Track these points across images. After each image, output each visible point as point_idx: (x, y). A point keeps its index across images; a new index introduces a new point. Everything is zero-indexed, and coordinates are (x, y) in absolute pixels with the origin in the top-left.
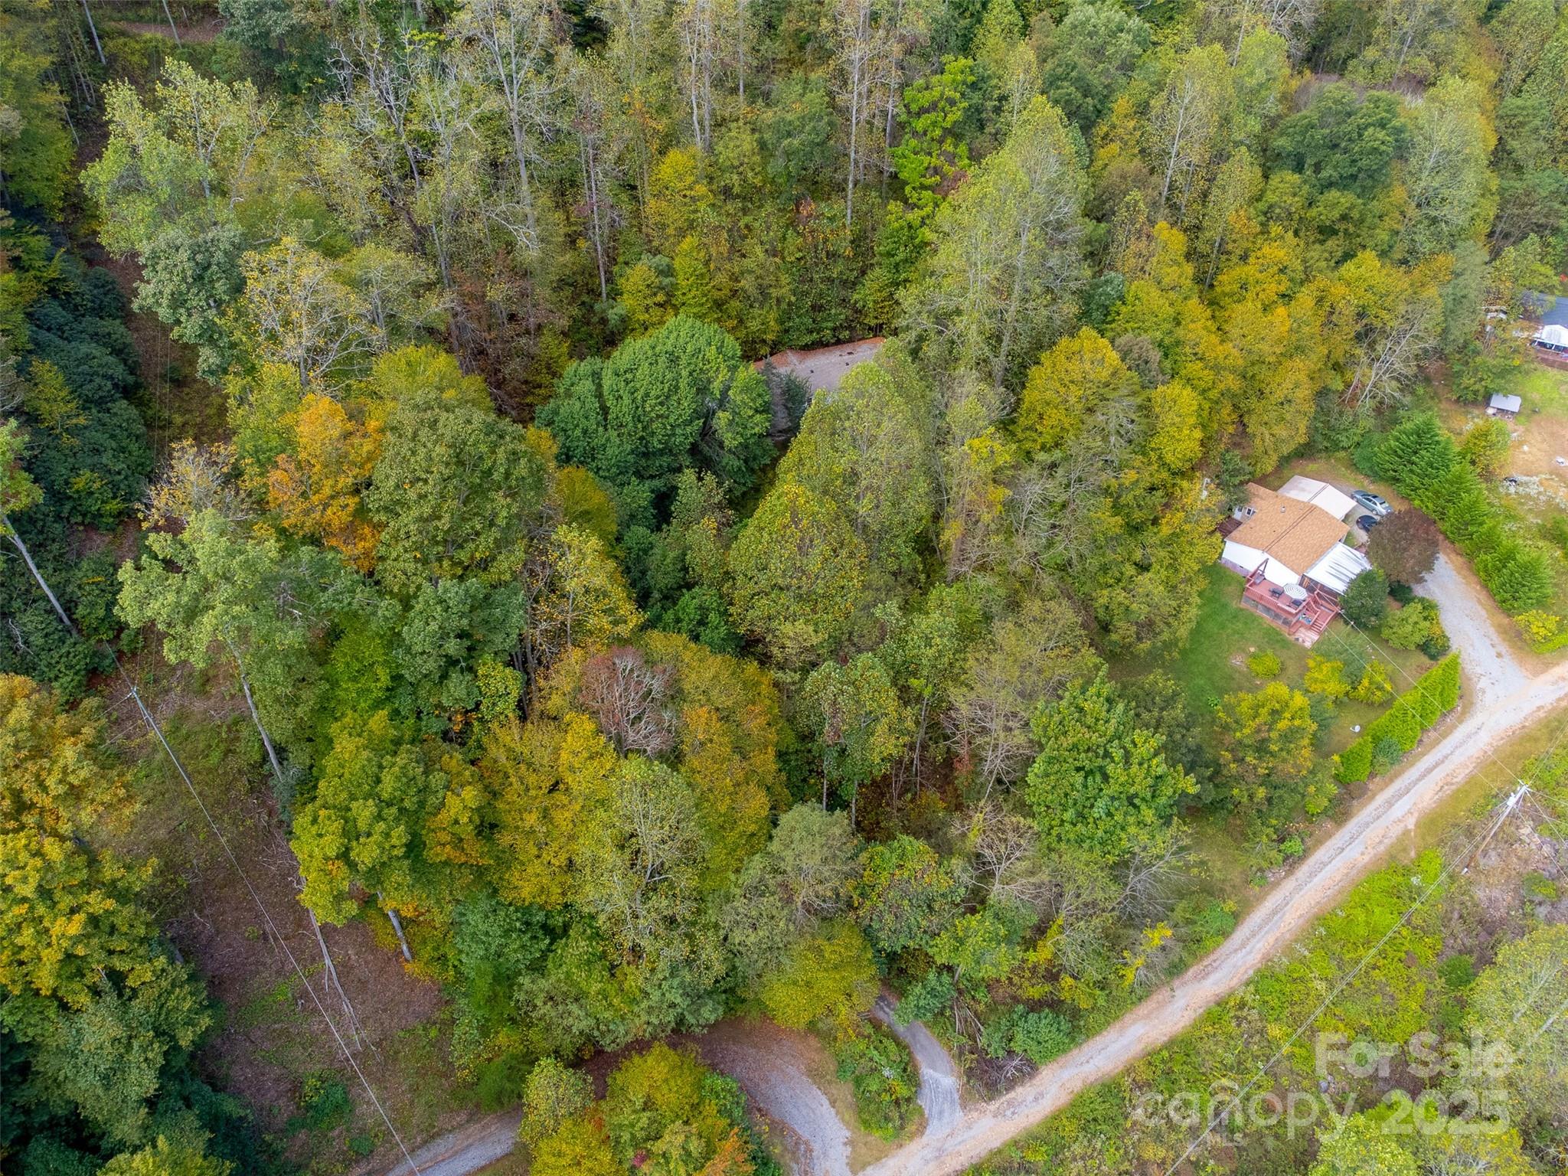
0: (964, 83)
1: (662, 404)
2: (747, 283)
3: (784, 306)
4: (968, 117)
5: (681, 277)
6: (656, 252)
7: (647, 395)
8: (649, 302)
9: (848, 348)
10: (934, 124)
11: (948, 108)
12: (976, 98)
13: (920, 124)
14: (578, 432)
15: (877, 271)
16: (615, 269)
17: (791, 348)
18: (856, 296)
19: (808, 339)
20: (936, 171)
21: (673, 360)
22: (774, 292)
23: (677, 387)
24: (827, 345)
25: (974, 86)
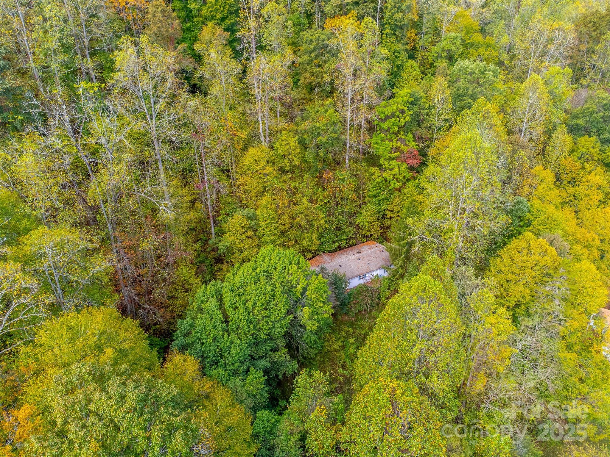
0: (408, 102)
1: (266, 309)
2: (301, 220)
3: (321, 230)
4: (412, 119)
5: (261, 220)
6: (245, 207)
7: (255, 304)
8: (244, 236)
9: (356, 249)
10: (394, 124)
11: (400, 115)
12: (416, 109)
13: (385, 125)
14: (210, 340)
15: (369, 205)
16: (220, 218)
17: (324, 252)
18: (358, 221)
19: (333, 247)
20: (397, 149)
21: (269, 277)
22: (316, 223)
23: (274, 296)
24: (345, 248)
25: (413, 103)
